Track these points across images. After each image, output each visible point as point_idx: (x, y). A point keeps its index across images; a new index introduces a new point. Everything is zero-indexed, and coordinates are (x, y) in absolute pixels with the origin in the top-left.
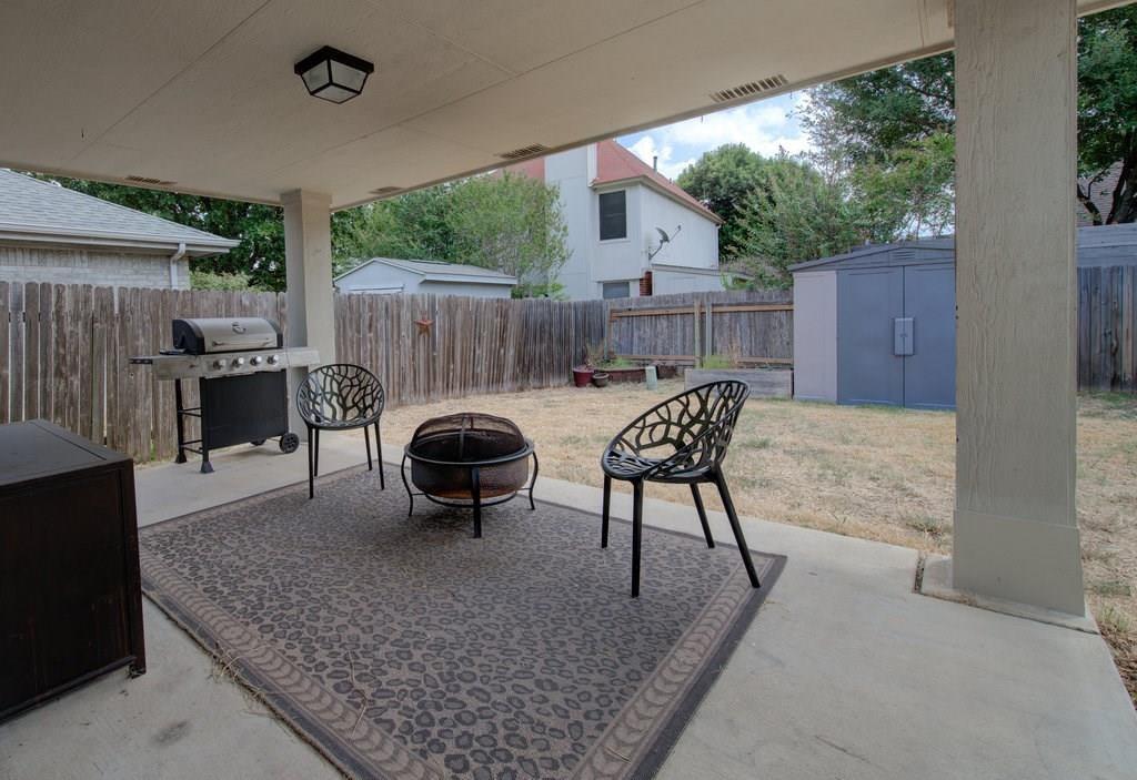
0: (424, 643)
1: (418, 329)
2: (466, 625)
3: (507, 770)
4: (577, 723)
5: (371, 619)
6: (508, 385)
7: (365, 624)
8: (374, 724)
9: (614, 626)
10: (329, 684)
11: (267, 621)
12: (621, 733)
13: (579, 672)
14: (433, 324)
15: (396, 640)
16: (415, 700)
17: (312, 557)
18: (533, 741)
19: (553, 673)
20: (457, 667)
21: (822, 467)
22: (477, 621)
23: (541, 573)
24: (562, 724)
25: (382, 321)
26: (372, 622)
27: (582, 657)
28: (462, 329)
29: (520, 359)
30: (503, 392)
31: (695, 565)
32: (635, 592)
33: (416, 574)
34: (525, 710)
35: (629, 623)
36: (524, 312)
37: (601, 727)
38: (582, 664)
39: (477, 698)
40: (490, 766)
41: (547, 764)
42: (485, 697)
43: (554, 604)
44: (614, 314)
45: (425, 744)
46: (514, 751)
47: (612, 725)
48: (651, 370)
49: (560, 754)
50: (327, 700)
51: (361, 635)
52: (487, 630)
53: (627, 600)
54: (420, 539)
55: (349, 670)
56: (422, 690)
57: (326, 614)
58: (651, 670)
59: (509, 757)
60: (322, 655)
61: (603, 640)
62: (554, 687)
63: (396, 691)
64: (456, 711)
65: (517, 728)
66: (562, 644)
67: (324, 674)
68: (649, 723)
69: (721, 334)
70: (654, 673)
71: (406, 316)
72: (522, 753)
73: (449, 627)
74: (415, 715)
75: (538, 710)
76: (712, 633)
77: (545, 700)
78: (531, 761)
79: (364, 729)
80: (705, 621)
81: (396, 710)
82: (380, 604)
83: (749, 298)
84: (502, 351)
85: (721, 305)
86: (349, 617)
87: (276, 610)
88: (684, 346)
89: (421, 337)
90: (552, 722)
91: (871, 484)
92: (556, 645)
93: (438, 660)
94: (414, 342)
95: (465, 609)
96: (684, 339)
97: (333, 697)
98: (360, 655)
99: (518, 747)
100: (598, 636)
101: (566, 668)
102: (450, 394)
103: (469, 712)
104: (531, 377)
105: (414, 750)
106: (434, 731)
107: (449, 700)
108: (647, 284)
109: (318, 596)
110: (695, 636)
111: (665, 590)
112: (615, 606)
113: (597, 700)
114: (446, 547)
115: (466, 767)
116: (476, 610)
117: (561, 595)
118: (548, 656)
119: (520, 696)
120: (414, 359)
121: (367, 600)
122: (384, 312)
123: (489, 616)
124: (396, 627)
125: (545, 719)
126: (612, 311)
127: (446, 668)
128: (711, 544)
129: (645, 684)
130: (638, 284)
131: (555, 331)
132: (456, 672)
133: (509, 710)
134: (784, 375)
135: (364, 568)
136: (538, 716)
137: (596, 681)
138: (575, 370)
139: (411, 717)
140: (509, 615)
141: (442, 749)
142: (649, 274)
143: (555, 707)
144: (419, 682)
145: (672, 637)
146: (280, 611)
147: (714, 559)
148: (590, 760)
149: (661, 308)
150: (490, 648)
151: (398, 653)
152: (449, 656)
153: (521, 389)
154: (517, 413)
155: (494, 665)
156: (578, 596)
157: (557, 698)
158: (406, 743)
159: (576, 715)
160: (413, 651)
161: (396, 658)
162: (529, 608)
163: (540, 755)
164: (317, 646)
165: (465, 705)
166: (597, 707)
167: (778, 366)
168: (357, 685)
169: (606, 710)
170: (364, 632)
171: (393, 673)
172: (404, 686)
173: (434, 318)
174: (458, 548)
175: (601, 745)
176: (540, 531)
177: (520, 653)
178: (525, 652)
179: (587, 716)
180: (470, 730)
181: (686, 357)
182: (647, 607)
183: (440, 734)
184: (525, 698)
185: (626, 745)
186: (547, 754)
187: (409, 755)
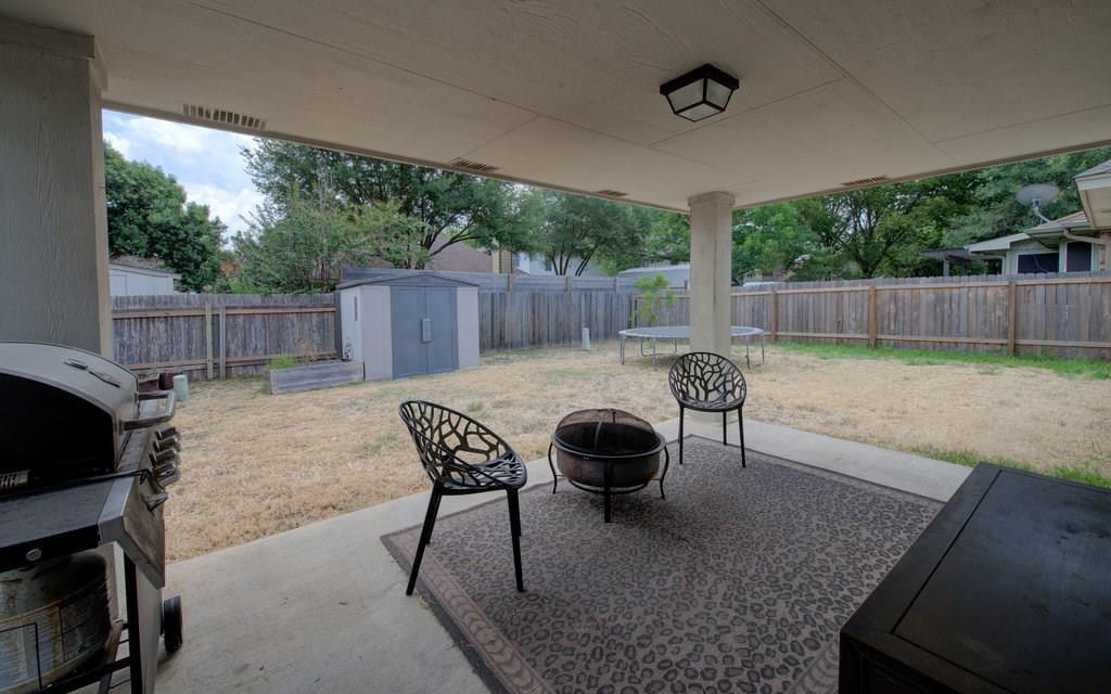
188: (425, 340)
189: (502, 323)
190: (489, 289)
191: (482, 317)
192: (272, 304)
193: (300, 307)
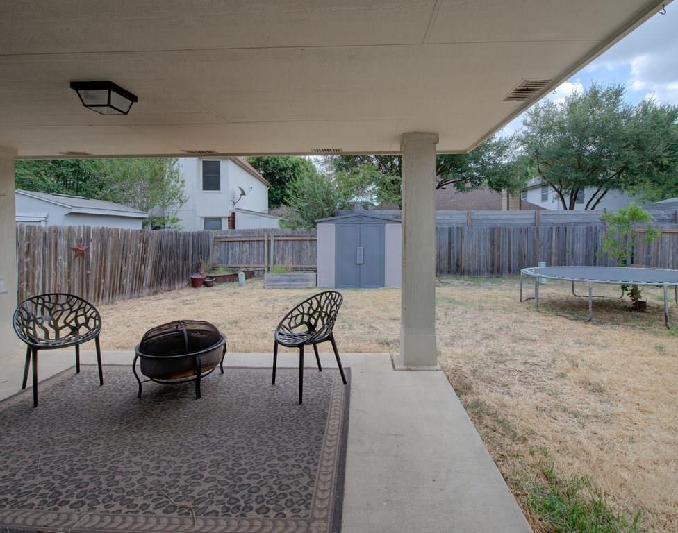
0: (205, 466)
1: (73, 253)
2: (224, 448)
3: (287, 500)
4: (306, 468)
5: (159, 468)
6: (146, 291)
7: (156, 472)
8: (204, 517)
9: (298, 421)
10: (159, 512)
11: (73, 500)
12: (325, 463)
13: (295, 446)
14: (88, 250)
15: (186, 472)
16: (220, 495)
17: (77, 447)
18: (291, 484)
19: (283, 451)
20: (234, 470)
21: (343, 322)
22: (229, 443)
23: (249, 407)
24: (300, 471)
25: (40, 248)
26: (162, 469)
27: (292, 440)
28: (112, 252)
29: (156, 272)
30: (143, 297)
31: (318, 381)
32: (300, 402)
33: (172, 431)
34: (280, 473)
35: (304, 416)
36: (159, 239)
37: (316, 465)
38: (294, 442)
39: (254, 479)
40: (278, 503)
41: (303, 489)
42: (257, 477)
43: (264, 420)
44: (217, 240)
45: (241, 511)
46: (285, 492)
47: (320, 461)
48: (241, 275)
49: (306, 483)
50: (165, 521)
51: (160, 479)
52: (238, 445)
53: (298, 407)
54: (159, 411)
55: (167, 500)
56: (220, 489)
57: (122, 478)
58: (323, 433)
59: (285, 495)
60: (139, 501)
61: (297, 429)
62: (288, 458)
63: (207, 496)
64: (247, 490)
65: (281, 482)
66: (280, 437)
67: (151, 509)
68: (333, 454)
69: (278, 252)
70: (325, 434)
71: (63, 242)
72: (289, 491)
73: (215, 452)
74: (226, 501)
75: (286, 471)
76: (338, 409)
77: (287, 465)
78: (296, 492)
79: (201, 522)
80: (333, 405)
81: (214, 504)
82: (159, 457)
83: (292, 233)
84: (143, 267)
85: (278, 236)
86: (142, 472)
87: (76, 490)
88: (259, 259)
89: (77, 260)
90: (295, 472)
91: (362, 327)
92: (277, 439)
93: (220, 471)
94: (69, 264)
95: (218, 440)
96: (258, 255)
97: (168, 518)
98: (168, 489)
99: (287, 489)
100: (294, 428)
101: (288, 447)
102: (100, 303)
103: (254, 487)
104: (163, 284)
105: (237, 516)
106: (242, 503)
107: (239, 486)
108: (232, 220)
109: (105, 469)
110: (332, 413)
111: (312, 396)
112: (294, 411)
113: (309, 454)
114: (181, 410)
115: (268, 510)
116: (224, 438)
117: (265, 415)
118: (276, 446)
119: (274, 468)
120: (69, 277)
121: (148, 458)
122: (42, 240)
123: (234, 439)
124: (180, 465)
125: (291, 473)
126: (215, 238)
127: (228, 473)
128: (320, 369)
129: (324, 439)
130: (227, 219)
131: (180, 252)
132: (235, 472)
133: (273, 477)
134: (312, 275)
135: (128, 441)
136: (288, 473)
137: (303, 447)
138: (193, 277)
139: (224, 503)
140: (245, 434)
141: (251, 509)
142: (234, 214)
143: (293, 466)
144: (217, 486)
145: (324, 417)
146: (79, 490)
147: (324, 377)
148: (319, 479)
149: (246, 237)
150: (245, 454)
151: (193, 478)
152: (225, 467)
153: (156, 293)
154: (165, 311)
155: (253, 461)
156: (275, 413)
157: (291, 461)
158: (230, 516)
159: (304, 465)
160: (201, 473)
161: (193, 481)
162: (253, 427)
163: (298, 487)
164: (132, 497)
165: (250, 484)
166: (310, 457)
167: (308, 270)
168: (178, 504)
169: (314, 457)
170: (160, 476)
171: (197, 489)
172: (210, 492)
173: (88, 244)
174: (190, 408)
175: (320, 471)
176: (234, 385)
177: (262, 450)
178: (265, 448)
179: (308, 463)
180: (260, 493)
181: (261, 266)
182: (307, 407)
183: (245, 502)
184: (277, 468)
185: (329, 466)
186: (300, 486)
187: (236, 520)
188: (358, 263)
189: (459, 253)
190: (448, 224)
191: (439, 247)
192: (297, 234)
193: (311, 237)
